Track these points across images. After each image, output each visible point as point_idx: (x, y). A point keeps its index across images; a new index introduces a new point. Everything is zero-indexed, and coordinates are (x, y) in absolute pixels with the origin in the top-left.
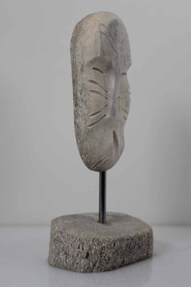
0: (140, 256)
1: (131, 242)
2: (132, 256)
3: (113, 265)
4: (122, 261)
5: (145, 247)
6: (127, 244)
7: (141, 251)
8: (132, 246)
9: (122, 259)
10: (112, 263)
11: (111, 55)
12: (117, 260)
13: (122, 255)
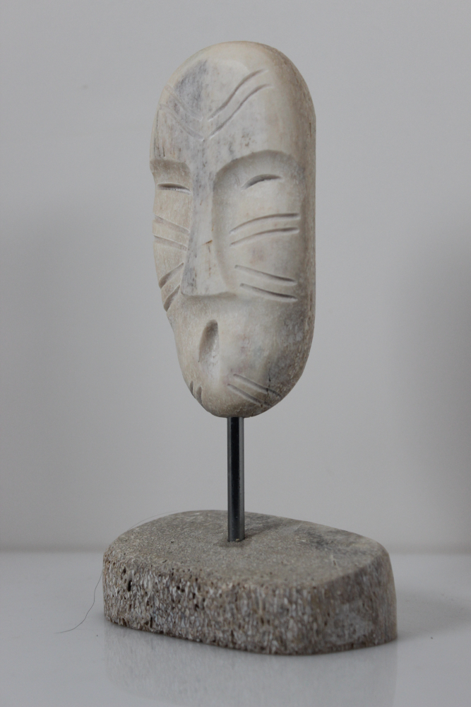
0: (201, 630)
1: (169, 583)
2: (177, 621)
3: (122, 617)
4: (149, 619)
5: (219, 614)
6: (156, 583)
7: (207, 621)
8: (172, 595)
9: (148, 614)
10: (118, 610)
11: (180, 150)
12: (132, 610)
13: (148, 604)
